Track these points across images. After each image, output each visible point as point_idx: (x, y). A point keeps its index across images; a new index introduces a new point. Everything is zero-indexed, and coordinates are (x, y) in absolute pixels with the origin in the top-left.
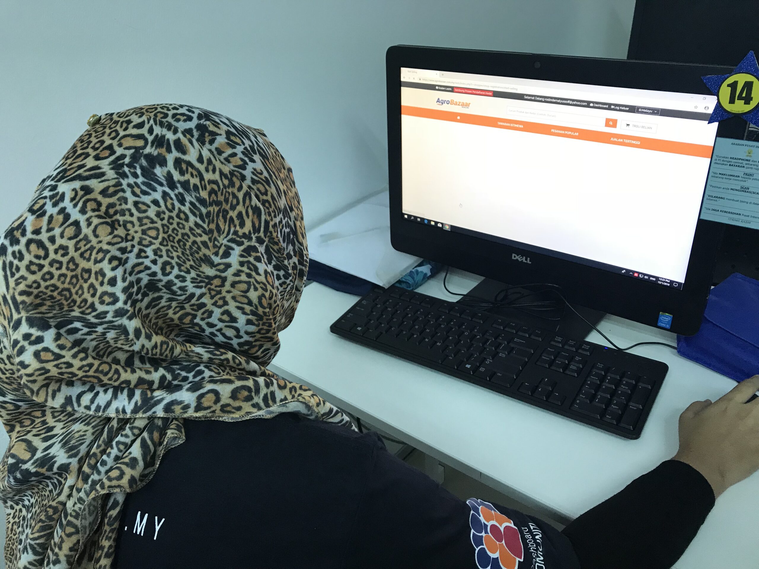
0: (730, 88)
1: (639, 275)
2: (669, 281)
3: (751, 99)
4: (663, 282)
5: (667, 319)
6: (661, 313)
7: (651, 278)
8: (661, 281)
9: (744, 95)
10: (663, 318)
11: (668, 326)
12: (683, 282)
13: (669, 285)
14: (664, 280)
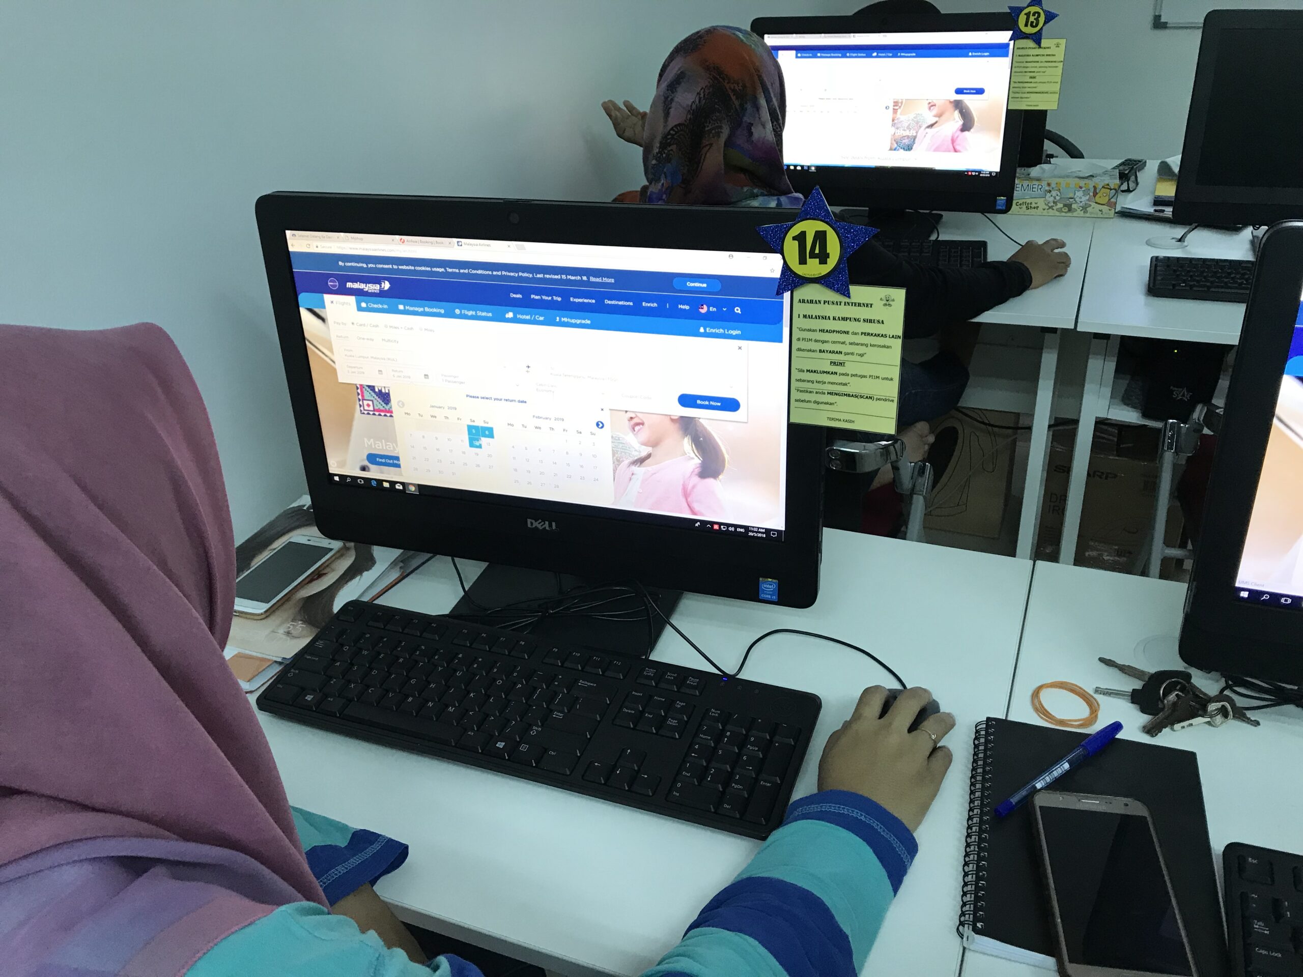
0: (796, 243)
1: (720, 527)
2: (764, 530)
3: (828, 256)
4: (756, 532)
5: (770, 587)
6: (761, 579)
7: (739, 530)
8: (753, 532)
9: (817, 251)
10: (765, 586)
11: (775, 598)
12: (783, 529)
13: (764, 536)
14: (755, 530)
